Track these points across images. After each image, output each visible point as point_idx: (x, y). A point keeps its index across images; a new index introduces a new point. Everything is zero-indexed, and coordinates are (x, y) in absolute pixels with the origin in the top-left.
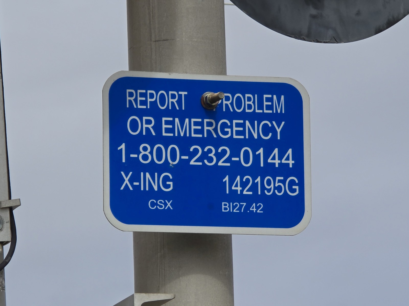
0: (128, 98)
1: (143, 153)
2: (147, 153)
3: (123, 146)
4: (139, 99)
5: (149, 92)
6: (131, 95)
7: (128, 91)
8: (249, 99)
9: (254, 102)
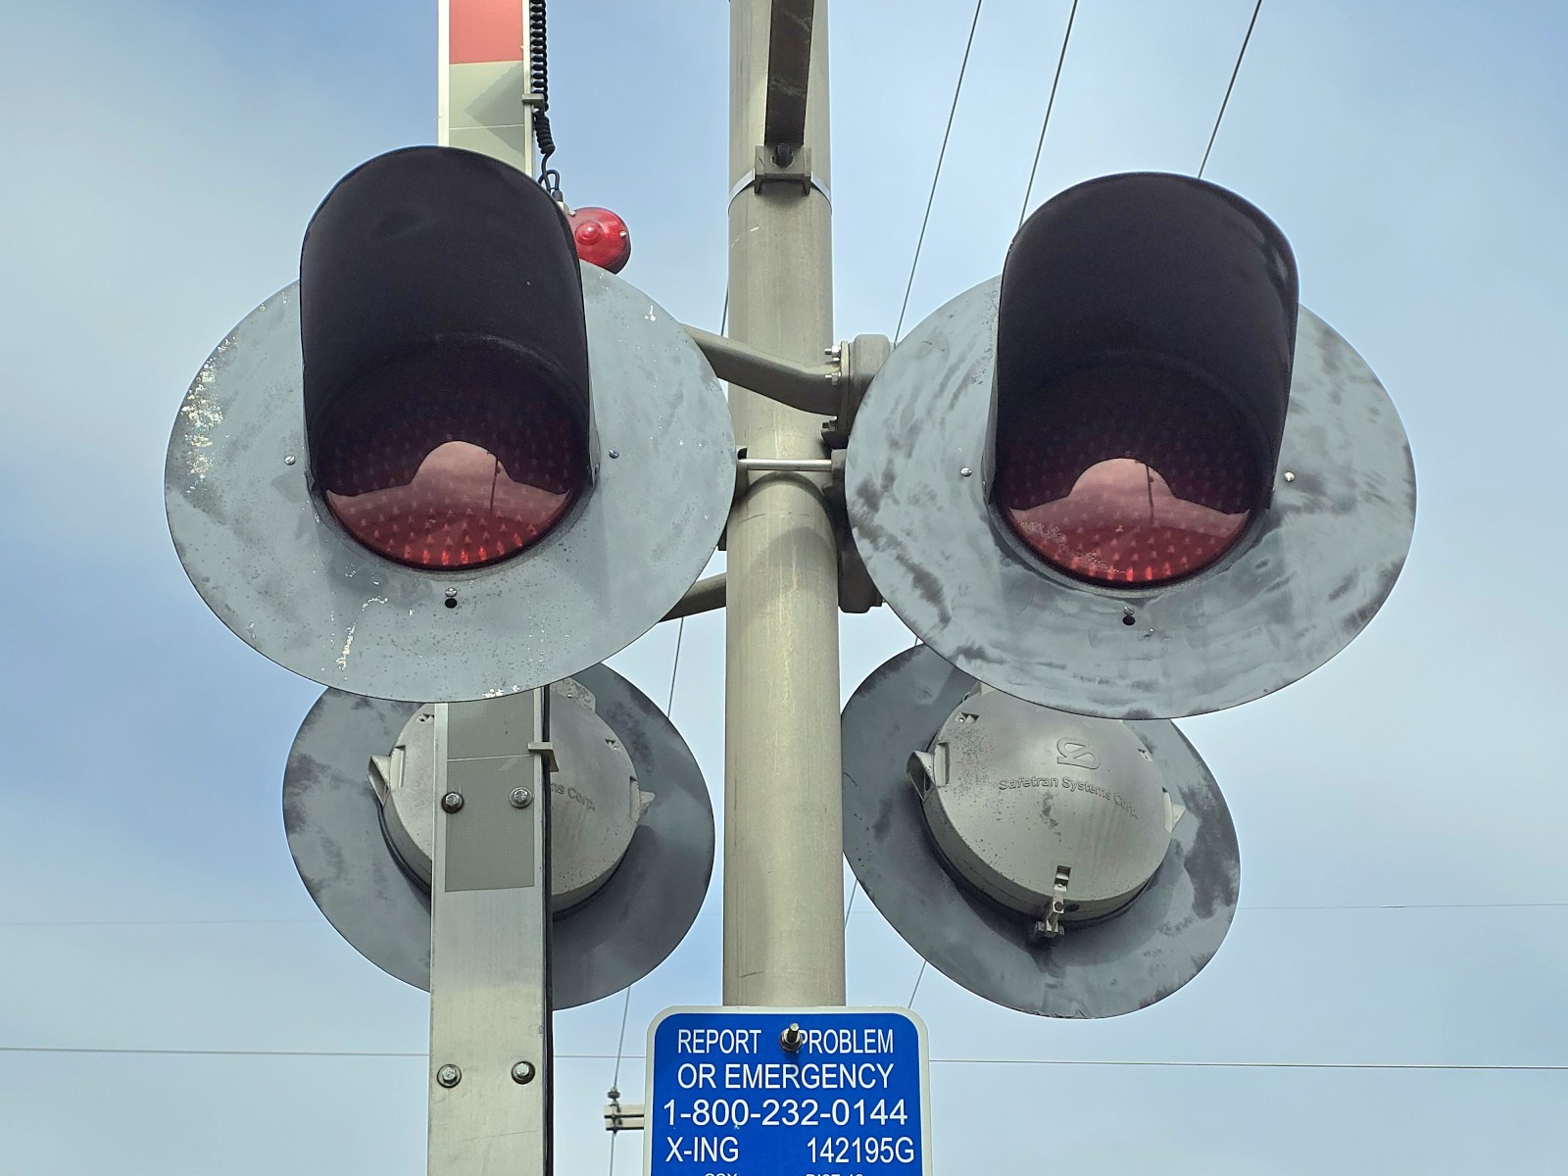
0: (681, 1041)
1: (699, 1111)
2: (704, 1111)
3: (671, 1104)
4: (695, 1041)
5: (709, 1031)
6: (685, 1036)
7: (681, 1031)
8: (845, 1036)
9: (851, 1040)
